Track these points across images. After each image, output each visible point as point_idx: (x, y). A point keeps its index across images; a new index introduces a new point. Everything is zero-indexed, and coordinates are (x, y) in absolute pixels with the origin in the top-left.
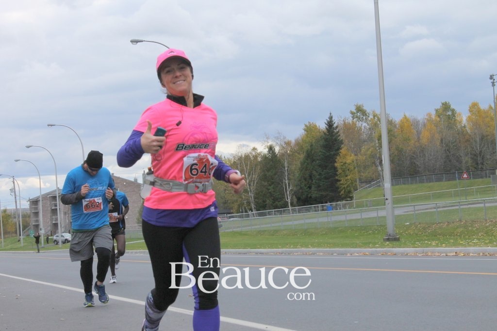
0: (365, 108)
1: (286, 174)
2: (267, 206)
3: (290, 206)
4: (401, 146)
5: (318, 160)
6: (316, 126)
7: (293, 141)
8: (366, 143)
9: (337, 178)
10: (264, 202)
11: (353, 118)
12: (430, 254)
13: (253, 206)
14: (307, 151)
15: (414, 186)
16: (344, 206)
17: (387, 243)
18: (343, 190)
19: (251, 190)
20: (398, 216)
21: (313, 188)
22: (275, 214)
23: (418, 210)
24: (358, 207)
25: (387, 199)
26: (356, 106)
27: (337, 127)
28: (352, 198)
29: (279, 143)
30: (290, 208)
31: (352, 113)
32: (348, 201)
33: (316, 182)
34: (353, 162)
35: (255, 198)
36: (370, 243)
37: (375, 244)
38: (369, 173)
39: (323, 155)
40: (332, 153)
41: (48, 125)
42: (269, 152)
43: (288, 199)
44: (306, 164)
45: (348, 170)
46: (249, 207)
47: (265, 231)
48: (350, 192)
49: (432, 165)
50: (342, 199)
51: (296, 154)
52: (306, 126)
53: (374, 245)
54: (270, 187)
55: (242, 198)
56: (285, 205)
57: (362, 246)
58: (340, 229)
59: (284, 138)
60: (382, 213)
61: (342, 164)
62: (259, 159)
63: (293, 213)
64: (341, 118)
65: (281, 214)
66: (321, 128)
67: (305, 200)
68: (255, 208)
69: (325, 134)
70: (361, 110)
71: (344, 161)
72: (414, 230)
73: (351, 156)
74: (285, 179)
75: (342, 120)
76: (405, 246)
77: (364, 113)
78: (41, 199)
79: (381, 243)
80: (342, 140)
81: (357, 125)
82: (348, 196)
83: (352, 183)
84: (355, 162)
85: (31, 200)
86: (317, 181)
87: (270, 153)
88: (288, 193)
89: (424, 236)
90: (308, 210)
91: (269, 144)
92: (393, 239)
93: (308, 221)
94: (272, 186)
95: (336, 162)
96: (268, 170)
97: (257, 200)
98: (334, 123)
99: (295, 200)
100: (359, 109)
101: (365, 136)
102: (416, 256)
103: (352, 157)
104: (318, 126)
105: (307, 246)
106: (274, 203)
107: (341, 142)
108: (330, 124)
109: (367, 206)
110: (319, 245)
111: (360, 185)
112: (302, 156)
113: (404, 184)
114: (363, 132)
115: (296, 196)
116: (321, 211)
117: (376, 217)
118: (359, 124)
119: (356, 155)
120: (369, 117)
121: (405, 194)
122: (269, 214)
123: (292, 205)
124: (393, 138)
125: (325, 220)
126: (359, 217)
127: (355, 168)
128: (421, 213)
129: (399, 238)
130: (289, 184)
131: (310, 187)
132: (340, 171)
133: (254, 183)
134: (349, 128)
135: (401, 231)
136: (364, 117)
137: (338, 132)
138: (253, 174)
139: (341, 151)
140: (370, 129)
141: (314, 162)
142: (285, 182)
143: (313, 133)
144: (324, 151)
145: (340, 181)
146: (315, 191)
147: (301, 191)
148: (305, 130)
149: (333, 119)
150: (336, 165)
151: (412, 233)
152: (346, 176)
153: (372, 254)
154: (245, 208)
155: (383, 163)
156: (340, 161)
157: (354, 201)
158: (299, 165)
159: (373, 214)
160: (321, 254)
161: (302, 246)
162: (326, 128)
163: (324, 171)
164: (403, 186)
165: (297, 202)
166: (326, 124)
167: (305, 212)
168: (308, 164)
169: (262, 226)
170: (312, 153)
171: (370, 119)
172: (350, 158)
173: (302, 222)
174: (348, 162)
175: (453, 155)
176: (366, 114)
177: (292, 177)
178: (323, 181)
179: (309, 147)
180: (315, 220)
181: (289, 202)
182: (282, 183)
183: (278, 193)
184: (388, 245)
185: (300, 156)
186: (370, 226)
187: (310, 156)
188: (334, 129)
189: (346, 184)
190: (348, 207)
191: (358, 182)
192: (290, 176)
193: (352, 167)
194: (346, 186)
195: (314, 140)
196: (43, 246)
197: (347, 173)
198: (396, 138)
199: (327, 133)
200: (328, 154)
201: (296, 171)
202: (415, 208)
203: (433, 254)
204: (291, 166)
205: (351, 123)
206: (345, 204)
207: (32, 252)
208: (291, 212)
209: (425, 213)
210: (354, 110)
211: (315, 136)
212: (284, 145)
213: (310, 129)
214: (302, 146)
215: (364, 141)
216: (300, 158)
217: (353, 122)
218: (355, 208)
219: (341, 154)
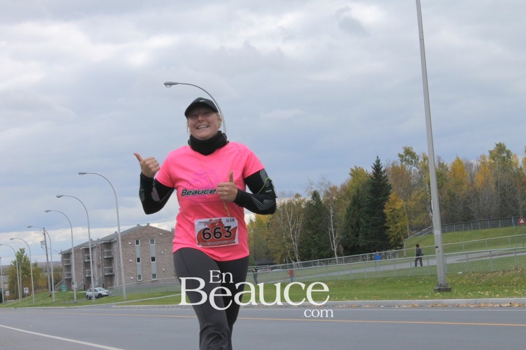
0: (414, 150)
1: (332, 222)
2: (312, 255)
3: (336, 255)
4: (452, 191)
5: (365, 206)
6: (363, 170)
7: (339, 187)
8: (416, 187)
9: (385, 225)
10: (309, 251)
11: (402, 161)
12: (482, 305)
13: (297, 256)
14: (354, 197)
15: (468, 233)
16: (394, 255)
17: (438, 293)
18: (393, 238)
19: (294, 239)
20: (451, 265)
21: (360, 236)
22: (320, 264)
23: (472, 259)
24: (408, 255)
25: (437, 247)
26: (405, 149)
27: (384, 171)
28: (402, 246)
29: (324, 189)
30: (336, 258)
31: (400, 156)
32: (397, 249)
33: (363, 230)
34: (403, 208)
35: (299, 247)
36: (420, 294)
37: (425, 294)
38: (419, 219)
39: (370, 201)
40: (380, 199)
41: (80, 174)
42: (313, 198)
43: (334, 248)
44: (352, 210)
45: (398, 217)
46: (293, 257)
47: (310, 282)
48: (400, 240)
49: (487, 210)
50: (391, 248)
51: (343, 200)
52: (352, 170)
53: (423, 296)
54: (314, 236)
55: (286, 248)
56: (331, 255)
57: (411, 297)
58: (389, 279)
59: (329, 183)
60: (433, 262)
61: (391, 210)
62: (303, 206)
63: (339, 263)
64: (390, 161)
65: (327, 264)
66: (368, 173)
67: (352, 250)
68: (299, 258)
69: (372, 178)
70: (410, 153)
71: (393, 207)
72: (468, 279)
73: (400, 201)
74: (330, 227)
75: (392, 162)
76: (457, 296)
77: (413, 155)
78: (73, 252)
79: (432, 294)
80: (390, 185)
81: (406, 169)
82: (398, 244)
83: (402, 231)
84: (405, 207)
85: (63, 253)
86: (364, 229)
87: (314, 200)
88: (334, 242)
89: (478, 285)
90: (356, 260)
91: (313, 190)
92: (445, 290)
93: (354, 271)
94: (317, 235)
95: (384, 208)
96: (312, 219)
97: (301, 250)
98: (382, 167)
99: (342, 249)
100: (408, 152)
101: (415, 180)
102: (467, 307)
103: (401, 203)
104: (365, 170)
105: (352, 298)
106: (319, 252)
107: (390, 187)
108: (377, 168)
110: (365, 297)
111: (410, 233)
112: (349, 202)
113: (457, 230)
114: (414, 176)
115: (342, 245)
116: (369, 260)
117: (427, 267)
118: (408, 167)
119: (405, 201)
120: (418, 160)
121: (458, 242)
122: (315, 264)
123: (339, 254)
125: (373, 270)
126: (409, 267)
127: (404, 214)
128: (476, 261)
129: (451, 288)
130: (335, 232)
131: (357, 236)
132: (389, 218)
133: (297, 232)
134: (398, 172)
135: (454, 281)
136: (413, 160)
137: (386, 176)
138: (296, 222)
139: (390, 196)
140: (419, 172)
141: (361, 209)
142: (331, 231)
143: (359, 178)
144: (372, 197)
145: (389, 228)
146: (363, 239)
147: (347, 239)
148: (351, 175)
149: (381, 163)
150: (384, 211)
151: (465, 283)
152: (396, 223)
153: (421, 306)
154: (289, 259)
155: (432, 208)
156: (389, 207)
157: (404, 249)
158: (346, 211)
160: (368, 306)
161: (347, 298)
162: (374, 173)
163: (373, 217)
164: (456, 233)
165: (344, 252)
166: (373, 168)
167: (352, 262)
168: (355, 211)
169: (306, 277)
170: (359, 199)
171: (419, 162)
172: (400, 204)
173: (348, 272)
174: (398, 207)
175: (509, 199)
176: (415, 157)
177: (338, 225)
178: (371, 229)
179: (356, 194)
180: (362, 271)
181: (335, 251)
182: (328, 231)
183: (324, 242)
184: (438, 296)
185: (346, 203)
186: (420, 276)
187: (356, 202)
188: (381, 173)
189: (395, 231)
190: (397, 256)
191: (408, 229)
192: (336, 224)
193: (401, 214)
194: (395, 234)
195: (361, 185)
196: (75, 301)
197: (397, 219)
198: (447, 182)
199: (374, 178)
200: (376, 200)
201: (343, 219)
202: (467, 256)
203: (486, 305)
204: (337, 213)
205: (400, 167)
206: (395, 253)
207: (64, 307)
208: (338, 262)
209: (479, 261)
210: (402, 152)
211: (362, 181)
212: (329, 191)
213: (356, 173)
214: (348, 192)
215: (414, 186)
216: (346, 205)
217: (402, 165)
218: (405, 257)
219: (390, 200)
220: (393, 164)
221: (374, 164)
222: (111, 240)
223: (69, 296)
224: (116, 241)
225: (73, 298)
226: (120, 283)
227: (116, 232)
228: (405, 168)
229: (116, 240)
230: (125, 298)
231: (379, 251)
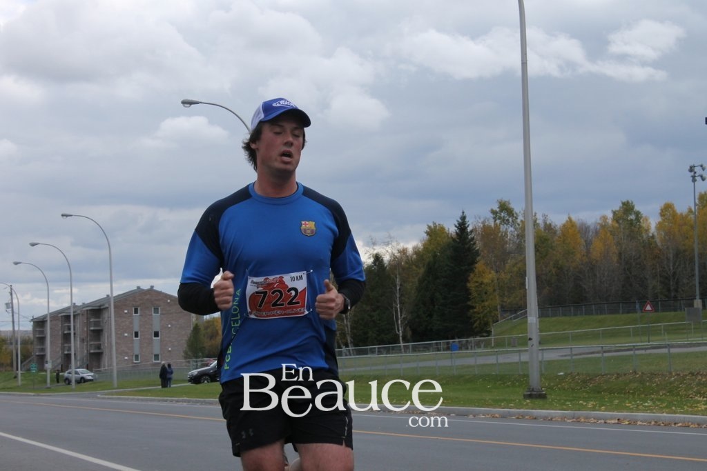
0: (512, 206)
1: (398, 295)
2: (369, 340)
4: (560, 262)
5: (443, 277)
6: (442, 229)
7: (410, 249)
8: (512, 255)
9: (469, 303)
10: (365, 333)
11: (495, 219)
12: (583, 420)
13: (349, 339)
14: (429, 264)
15: (578, 319)
16: (478, 345)
17: (528, 401)
18: (478, 322)
20: (550, 362)
21: (435, 317)
22: (378, 352)
23: (576, 355)
24: (496, 346)
25: (530, 339)
26: (500, 203)
27: (471, 231)
28: (489, 333)
29: (390, 251)
30: (402, 344)
31: (493, 212)
32: (483, 337)
33: (439, 308)
34: (493, 282)
35: (352, 328)
36: (502, 401)
37: (511, 401)
38: (515, 298)
39: (450, 270)
40: (463, 268)
41: (63, 215)
42: (374, 262)
43: (399, 331)
44: (426, 282)
45: (486, 293)
46: (343, 341)
47: (362, 376)
48: (487, 324)
49: (605, 290)
50: (475, 334)
51: (414, 267)
52: (429, 227)
53: (508, 403)
54: (373, 314)
56: (396, 340)
57: (491, 405)
58: (467, 377)
59: (398, 244)
60: (525, 357)
61: (477, 284)
63: (405, 352)
64: (480, 218)
65: (388, 351)
66: (450, 230)
67: (422, 334)
68: (351, 342)
69: (454, 240)
70: (506, 209)
71: (480, 280)
72: (570, 383)
73: (490, 273)
74: (396, 302)
75: (482, 220)
76: (551, 406)
77: (510, 212)
78: (48, 319)
79: (520, 400)
80: (478, 250)
81: (501, 230)
82: (484, 331)
83: (490, 312)
84: (496, 281)
85: (35, 320)
86: (441, 308)
87: (375, 265)
88: (400, 322)
89: (583, 392)
90: (427, 348)
91: (375, 252)
92: (536, 396)
93: (422, 364)
94: (377, 312)
95: (468, 281)
96: (372, 290)
97: (355, 331)
98: (468, 226)
99: (409, 333)
100: (504, 207)
101: (511, 245)
102: (563, 418)
103: (490, 276)
104: (447, 229)
106: (379, 336)
107: (477, 253)
108: (462, 226)
109: (509, 345)
110: (433, 401)
111: (501, 315)
112: (422, 271)
113: (565, 315)
114: (510, 239)
115: (410, 327)
116: (444, 350)
117: (517, 363)
118: (503, 228)
119: (497, 272)
120: (517, 218)
121: (564, 330)
122: (372, 351)
123: (405, 340)
124: (550, 250)
125: (447, 363)
126: (495, 362)
127: (494, 290)
128: (584, 358)
129: (545, 394)
130: (401, 309)
131: (430, 316)
132: (475, 294)
134: (489, 233)
135: (552, 384)
136: (510, 219)
137: (473, 239)
139: (477, 265)
140: (518, 235)
141: (438, 281)
142: (396, 307)
143: (438, 238)
144: (453, 265)
145: (473, 307)
146: (438, 320)
147: (417, 320)
148: (428, 233)
149: (467, 220)
150: (468, 285)
151: (566, 387)
152: (483, 301)
153: (503, 417)
155: (527, 287)
156: (475, 279)
157: (492, 338)
158: (417, 283)
159: (514, 358)
162: (456, 232)
163: (452, 293)
164: (562, 319)
165: (412, 337)
166: (456, 226)
167: (425, 351)
168: (429, 282)
169: (358, 369)
170: (436, 266)
171: (519, 221)
172: (489, 276)
173: (413, 365)
174: (486, 281)
175: (635, 276)
176: (513, 215)
177: (406, 300)
178: (449, 308)
179: (432, 259)
180: (431, 364)
181: (401, 335)
182: (392, 308)
183: (386, 322)
184: (527, 404)
185: (419, 271)
186: (508, 375)
187: (432, 271)
188: (467, 233)
189: (482, 312)
190: (482, 346)
191: (499, 310)
192: (403, 298)
193: (490, 289)
194: (482, 315)
195: (439, 248)
196: (49, 385)
197: (485, 297)
198: (554, 250)
199: (458, 240)
200: (458, 269)
201: (413, 292)
202: (571, 352)
203: (586, 420)
204: (405, 285)
205: (493, 226)
206: (479, 341)
207: (33, 394)
208: (403, 350)
209: (587, 359)
210: (496, 208)
211: (441, 243)
212: (396, 254)
213: (434, 233)
214: (422, 256)
215: (510, 253)
216: (418, 273)
217: (495, 224)
218: (492, 348)
219: (476, 271)
220: (483, 223)
221: (458, 221)
222: (100, 306)
223: (40, 379)
224: (107, 308)
225: (45, 382)
226: (110, 365)
227: (108, 296)
228: (499, 229)
229: (107, 305)
230: (116, 386)
231: (459, 338)
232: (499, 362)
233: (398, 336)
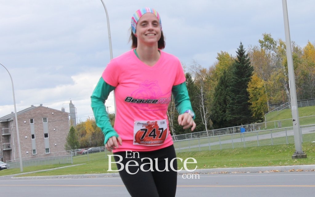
0: (272, 37)
1: (202, 100)
3: (206, 129)
4: (306, 71)
5: (231, 86)
6: (228, 55)
7: (208, 69)
8: (274, 69)
9: (248, 101)
11: (262, 46)
14: (221, 78)
16: (256, 128)
17: (296, 160)
18: (255, 113)
20: (305, 135)
21: (227, 112)
22: (193, 137)
24: (269, 127)
25: (294, 120)
26: (264, 35)
27: (247, 55)
28: (263, 120)
29: (195, 71)
30: (207, 131)
31: (260, 42)
32: (259, 122)
33: (229, 106)
34: (263, 87)
36: (280, 161)
37: (284, 161)
38: (278, 96)
39: (235, 81)
40: (244, 79)
43: (204, 123)
44: (220, 90)
45: (259, 94)
47: (184, 153)
48: (261, 114)
50: (254, 121)
51: (211, 81)
52: (219, 54)
53: (283, 162)
57: (272, 164)
58: (253, 148)
59: (200, 66)
60: (290, 133)
61: (253, 89)
65: (198, 136)
66: (233, 57)
67: (220, 123)
68: (174, 132)
69: (236, 62)
70: (268, 39)
71: (255, 86)
73: (261, 81)
74: (201, 104)
75: (253, 48)
76: (312, 162)
77: (271, 41)
79: (290, 160)
80: (252, 67)
81: (266, 53)
82: (259, 118)
84: (265, 86)
86: (231, 106)
88: (205, 117)
90: (223, 132)
91: (186, 73)
92: (301, 157)
93: (222, 142)
95: (247, 87)
98: (245, 52)
99: (211, 123)
100: (267, 38)
101: (273, 62)
103: (262, 83)
104: (230, 55)
105: (222, 166)
107: (252, 69)
108: (241, 53)
109: (277, 126)
110: (233, 164)
111: (270, 108)
112: (217, 83)
113: (311, 105)
114: (272, 59)
115: (212, 120)
116: (235, 132)
117: (285, 137)
118: (267, 52)
119: (265, 80)
120: (276, 45)
121: (311, 115)
122: (188, 137)
123: (209, 127)
125: (239, 141)
126: (270, 137)
127: (265, 92)
129: (306, 155)
130: (205, 108)
131: (225, 111)
132: (251, 95)
133: (173, 109)
134: (258, 55)
135: (308, 149)
136: (272, 46)
137: (249, 60)
139: (252, 77)
140: (277, 56)
141: (228, 88)
142: (201, 107)
143: (225, 61)
144: (236, 78)
145: (251, 104)
146: (229, 114)
147: (216, 115)
148: (218, 59)
149: (244, 48)
150: (248, 90)
152: (257, 100)
153: (281, 171)
155: (290, 87)
156: (252, 86)
157: (265, 123)
158: (214, 91)
159: (282, 134)
160: (236, 172)
161: (218, 166)
162: (238, 56)
163: (237, 95)
164: (310, 107)
165: (213, 126)
166: (237, 53)
167: (221, 134)
168: (222, 90)
169: (181, 148)
170: (226, 79)
171: (277, 47)
172: (261, 84)
173: (217, 143)
174: (259, 86)
176: (273, 43)
177: (208, 102)
178: (236, 105)
179: (223, 74)
180: (229, 142)
181: (206, 125)
182: (199, 108)
184: (296, 162)
185: (214, 83)
186: (279, 145)
187: (223, 82)
188: (244, 57)
189: (256, 107)
190: (259, 129)
191: (268, 105)
192: (206, 101)
193: (262, 92)
194: (256, 109)
195: (226, 67)
197: (258, 96)
198: (301, 64)
199: (239, 61)
200: (240, 80)
201: (212, 97)
204: (206, 93)
205: (260, 51)
206: (257, 125)
208: (208, 135)
210: (262, 39)
211: (228, 64)
212: (199, 73)
213: (222, 58)
214: (216, 74)
215: (273, 67)
216: (214, 85)
217: (262, 50)
218: (266, 129)
219: (252, 80)
221: (238, 49)
222: (8, 120)
232: (273, 137)
233: (205, 125)
